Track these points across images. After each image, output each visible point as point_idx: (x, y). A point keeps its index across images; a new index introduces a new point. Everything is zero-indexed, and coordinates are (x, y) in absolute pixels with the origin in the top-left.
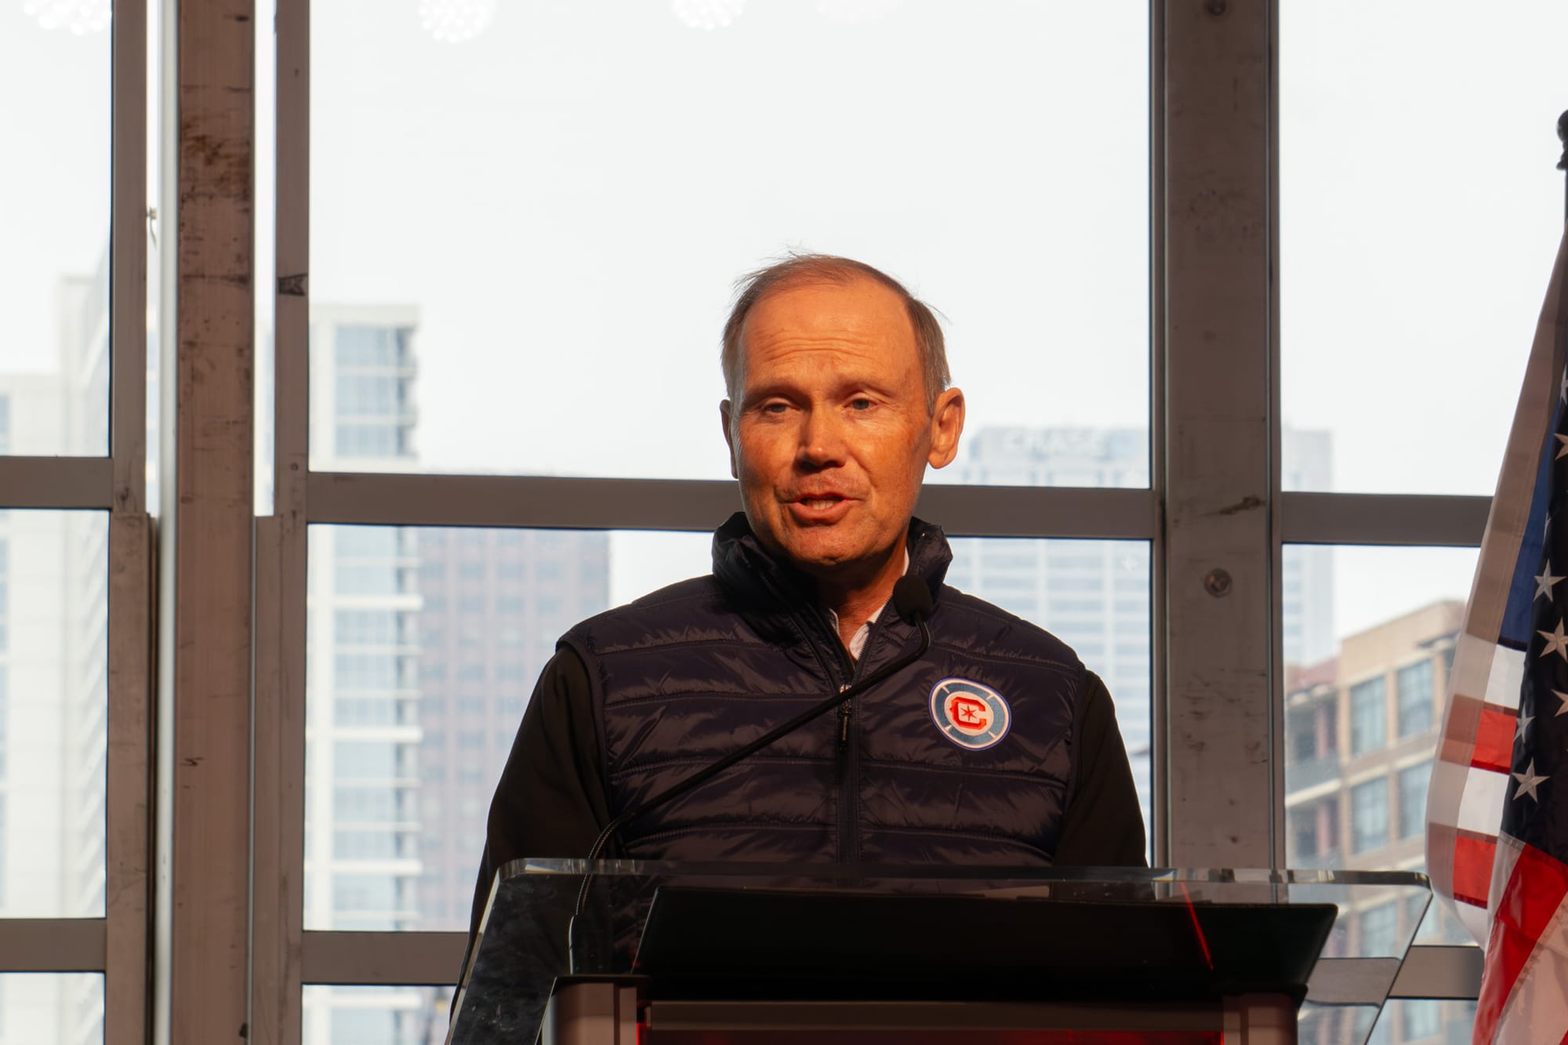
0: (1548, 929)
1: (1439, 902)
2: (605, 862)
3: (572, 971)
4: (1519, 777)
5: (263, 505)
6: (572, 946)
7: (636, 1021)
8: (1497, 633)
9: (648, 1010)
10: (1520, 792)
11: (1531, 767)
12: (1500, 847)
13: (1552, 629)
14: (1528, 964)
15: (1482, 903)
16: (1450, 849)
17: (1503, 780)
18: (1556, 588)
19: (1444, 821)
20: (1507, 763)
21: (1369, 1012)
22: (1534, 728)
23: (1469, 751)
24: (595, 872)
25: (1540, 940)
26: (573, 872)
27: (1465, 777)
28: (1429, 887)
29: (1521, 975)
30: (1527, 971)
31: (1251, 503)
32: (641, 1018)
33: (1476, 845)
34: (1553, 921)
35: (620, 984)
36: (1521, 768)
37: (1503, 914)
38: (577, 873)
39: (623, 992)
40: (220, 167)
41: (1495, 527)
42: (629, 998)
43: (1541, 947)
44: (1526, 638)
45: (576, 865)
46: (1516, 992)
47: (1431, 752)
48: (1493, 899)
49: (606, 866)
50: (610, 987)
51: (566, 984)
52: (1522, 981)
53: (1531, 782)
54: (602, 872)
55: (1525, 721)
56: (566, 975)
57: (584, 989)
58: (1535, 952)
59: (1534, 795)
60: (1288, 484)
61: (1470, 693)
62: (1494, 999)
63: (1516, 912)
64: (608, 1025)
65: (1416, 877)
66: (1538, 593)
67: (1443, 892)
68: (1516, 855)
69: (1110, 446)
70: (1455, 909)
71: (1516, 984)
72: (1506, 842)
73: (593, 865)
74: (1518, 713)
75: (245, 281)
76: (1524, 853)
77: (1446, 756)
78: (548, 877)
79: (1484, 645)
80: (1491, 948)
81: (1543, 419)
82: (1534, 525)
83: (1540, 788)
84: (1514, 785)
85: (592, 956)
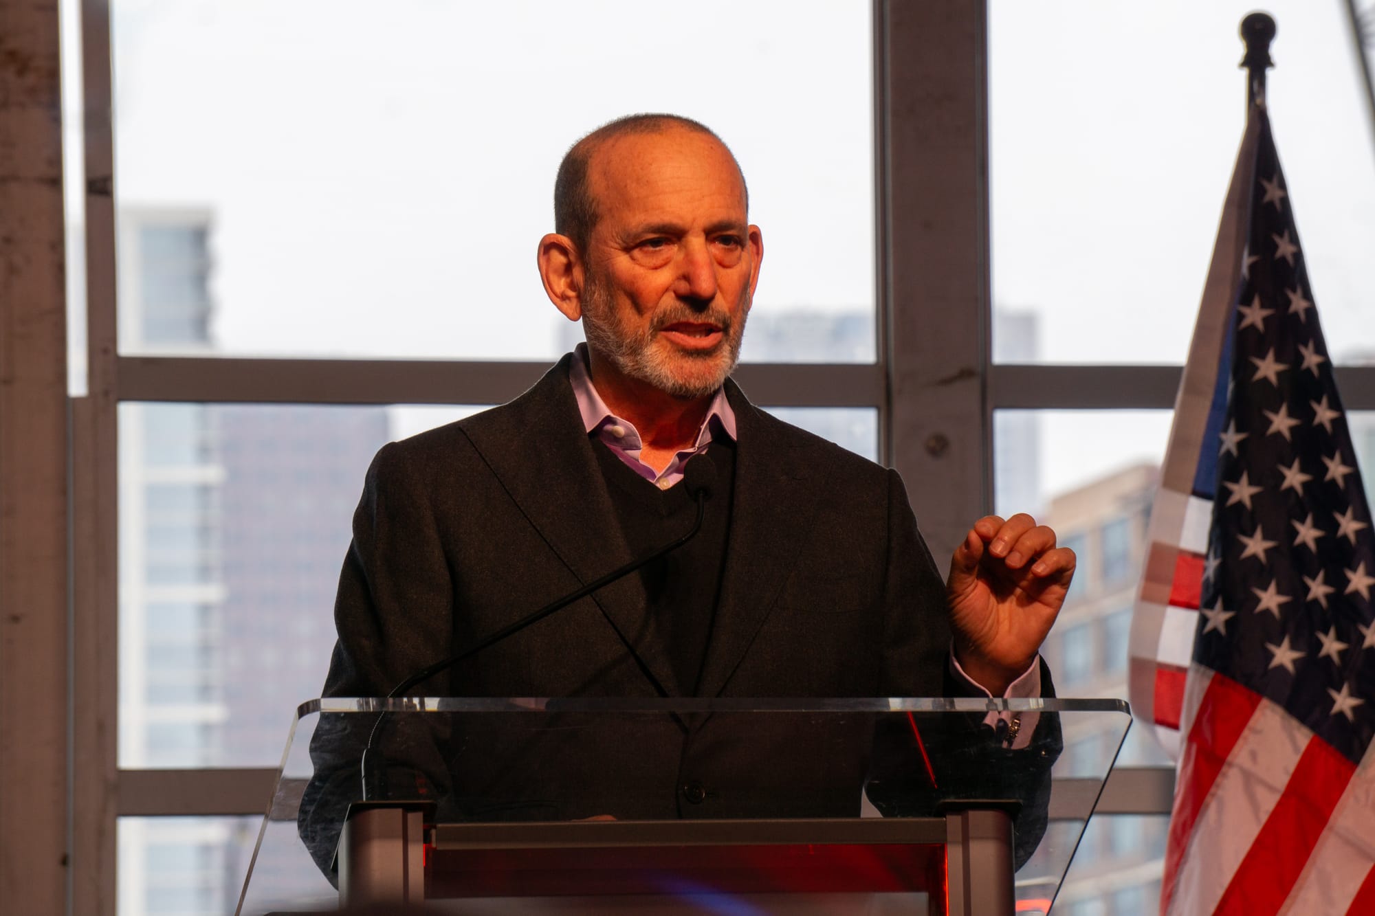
0: (1236, 749)
1: (1137, 726)
2: (394, 699)
3: (364, 799)
4: (1209, 613)
5: (77, 385)
6: (364, 776)
7: (422, 843)
8: (1190, 486)
9: (433, 832)
10: (1209, 627)
11: (1219, 605)
12: (1190, 678)
13: (1236, 480)
14: (1219, 779)
15: (1175, 726)
16: (1151, 681)
17: (1192, 617)
18: (1240, 445)
19: (1145, 654)
20: (1197, 602)
21: (1078, 826)
22: (1222, 570)
23: (1166, 591)
24: (384, 709)
25: (1230, 758)
26: (365, 710)
27: (1163, 616)
28: (1129, 712)
29: (1213, 790)
30: (1218, 786)
31: (966, 374)
32: (427, 839)
33: (1172, 676)
34: (1240, 742)
35: (408, 808)
36: (1210, 605)
37: (1194, 736)
38: (368, 710)
39: (410, 816)
40: (30, 79)
41: (1187, 391)
42: (416, 820)
43: (1230, 765)
44: (1214, 490)
45: (367, 703)
46: (1207, 806)
47: (1133, 593)
48: (1186, 722)
49: (394, 704)
50: (399, 812)
51: (359, 810)
52: (1213, 795)
53: (1219, 617)
54: (391, 709)
55: (1212, 564)
56: (360, 802)
57: (376, 813)
58: (1224, 769)
59: (1222, 630)
60: (999, 357)
61: (1166, 539)
62: (1187, 812)
63: (1208, 734)
64: (399, 845)
65: (1118, 704)
66: (1224, 449)
67: (1143, 717)
68: (1206, 683)
69: (842, 326)
70: (1154, 734)
71: (1208, 798)
72: (1197, 671)
73: (382, 704)
74: (1206, 557)
75: (55, 182)
76: (1214, 681)
77: (1146, 596)
78: (342, 715)
79: (1178, 497)
80: (1185, 766)
81: (1226, 294)
82: (1220, 389)
83: (1228, 623)
84: (1203, 621)
85: (383, 784)
